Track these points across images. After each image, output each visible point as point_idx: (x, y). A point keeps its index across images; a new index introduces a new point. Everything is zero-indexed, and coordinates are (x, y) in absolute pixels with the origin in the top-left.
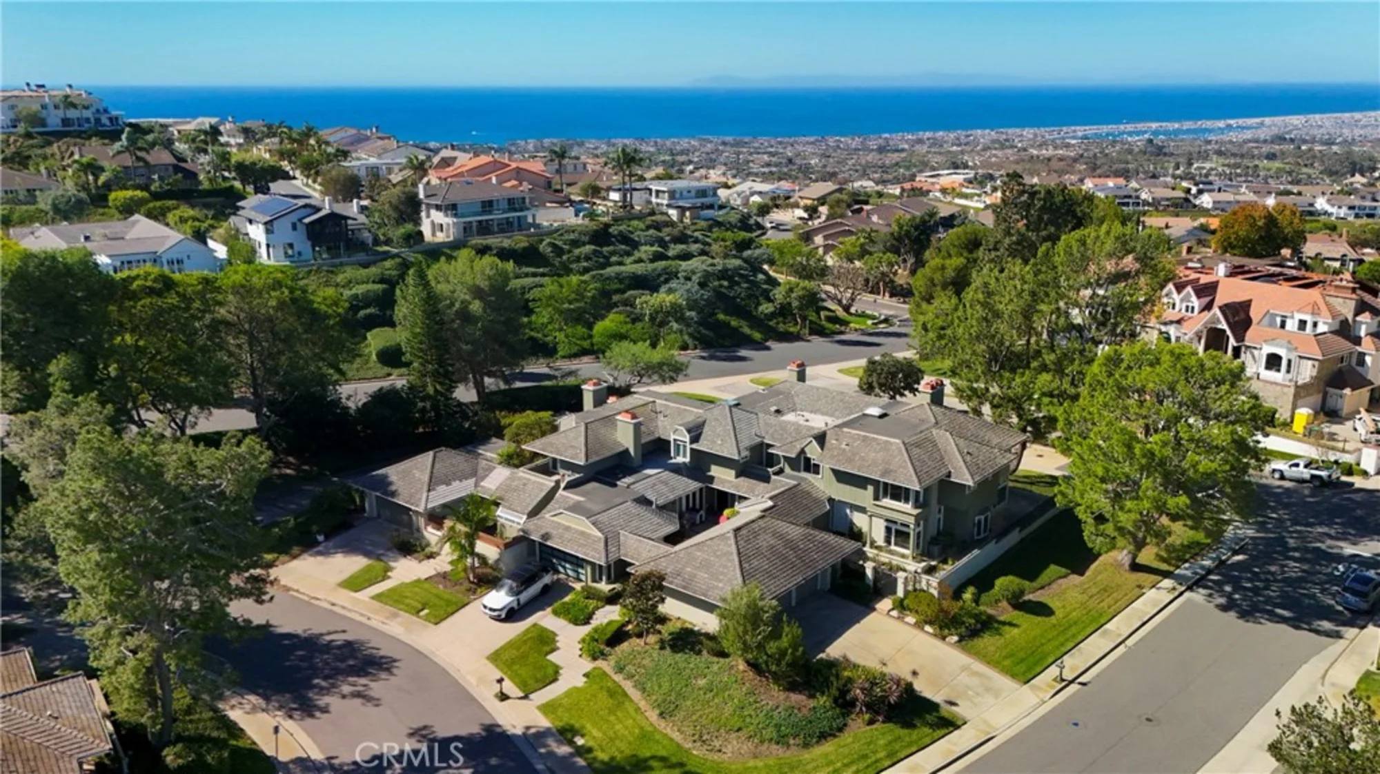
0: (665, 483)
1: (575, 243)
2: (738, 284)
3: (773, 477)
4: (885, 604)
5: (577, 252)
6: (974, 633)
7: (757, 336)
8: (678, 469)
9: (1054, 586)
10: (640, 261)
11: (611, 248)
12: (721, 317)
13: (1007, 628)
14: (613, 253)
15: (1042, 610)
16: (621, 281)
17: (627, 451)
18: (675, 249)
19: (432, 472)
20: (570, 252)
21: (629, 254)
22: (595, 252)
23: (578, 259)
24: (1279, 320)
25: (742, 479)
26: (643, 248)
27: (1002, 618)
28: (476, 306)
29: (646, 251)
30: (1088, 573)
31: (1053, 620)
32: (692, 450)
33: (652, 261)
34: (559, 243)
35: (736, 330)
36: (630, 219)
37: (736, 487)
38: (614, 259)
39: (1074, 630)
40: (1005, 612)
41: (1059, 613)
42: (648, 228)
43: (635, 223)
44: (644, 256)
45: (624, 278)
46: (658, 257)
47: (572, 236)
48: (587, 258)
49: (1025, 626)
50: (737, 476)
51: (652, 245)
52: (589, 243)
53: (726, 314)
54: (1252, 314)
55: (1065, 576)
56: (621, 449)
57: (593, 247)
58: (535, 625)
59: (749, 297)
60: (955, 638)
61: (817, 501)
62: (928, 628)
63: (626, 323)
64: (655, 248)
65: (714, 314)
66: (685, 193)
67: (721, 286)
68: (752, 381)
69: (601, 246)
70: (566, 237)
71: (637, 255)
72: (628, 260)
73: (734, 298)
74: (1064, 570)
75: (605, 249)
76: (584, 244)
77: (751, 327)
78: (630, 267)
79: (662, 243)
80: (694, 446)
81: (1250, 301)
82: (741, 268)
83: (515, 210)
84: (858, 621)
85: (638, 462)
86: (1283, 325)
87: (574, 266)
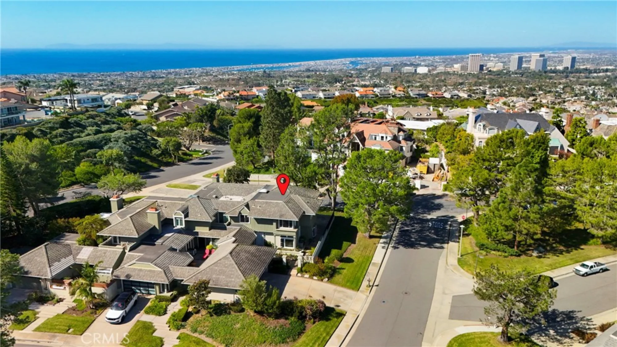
0: (177, 239)
1: (52, 129)
2: (140, 142)
4: (294, 272)
5: (54, 133)
6: (331, 276)
7: (155, 165)
8: (180, 231)
9: (348, 250)
10: (89, 135)
11: (72, 129)
12: (136, 158)
13: (342, 271)
14: (74, 132)
15: (349, 260)
16: (83, 146)
17: (154, 227)
18: (105, 128)
19: (48, 257)
20: (50, 133)
21: (82, 132)
22: (64, 132)
23: (56, 136)
24: (374, 137)
25: (212, 231)
26: (89, 128)
27: (338, 267)
28: (34, 166)
29: (90, 129)
30: (357, 242)
31: (355, 263)
32: (185, 221)
33: (95, 134)
34: (44, 129)
35: (144, 163)
36: (78, 115)
37: (211, 234)
38: (75, 135)
39: (363, 265)
40: (339, 265)
41: (355, 260)
42: (88, 118)
43: (81, 116)
44: (90, 132)
45: (84, 144)
46: (98, 132)
47: (50, 125)
48: (61, 136)
49: (347, 268)
50: (210, 230)
51: (93, 126)
52: (60, 128)
53: (138, 157)
54: (365, 136)
55: (350, 246)
56: (152, 227)
57: (63, 130)
58: (138, 321)
59: (147, 147)
60: (327, 279)
61: (251, 234)
62: (315, 278)
63: (91, 166)
64: (95, 128)
65: (133, 157)
66: (86, 101)
67: (132, 143)
69: (67, 129)
70: (46, 126)
71: (86, 132)
72: (83, 135)
73: (140, 148)
74: (349, 243)
75: (69, 130)
76: (57, 129)
77: (152, 161)
78: (85, 138)
79: (98, 125)
80: (187, 219)
81: (363, 131)
82: (139, 134)
83: (13, 114)
84: (287, 282)
85: (160, 232)
86: (375, 139)
87: (55, 140)
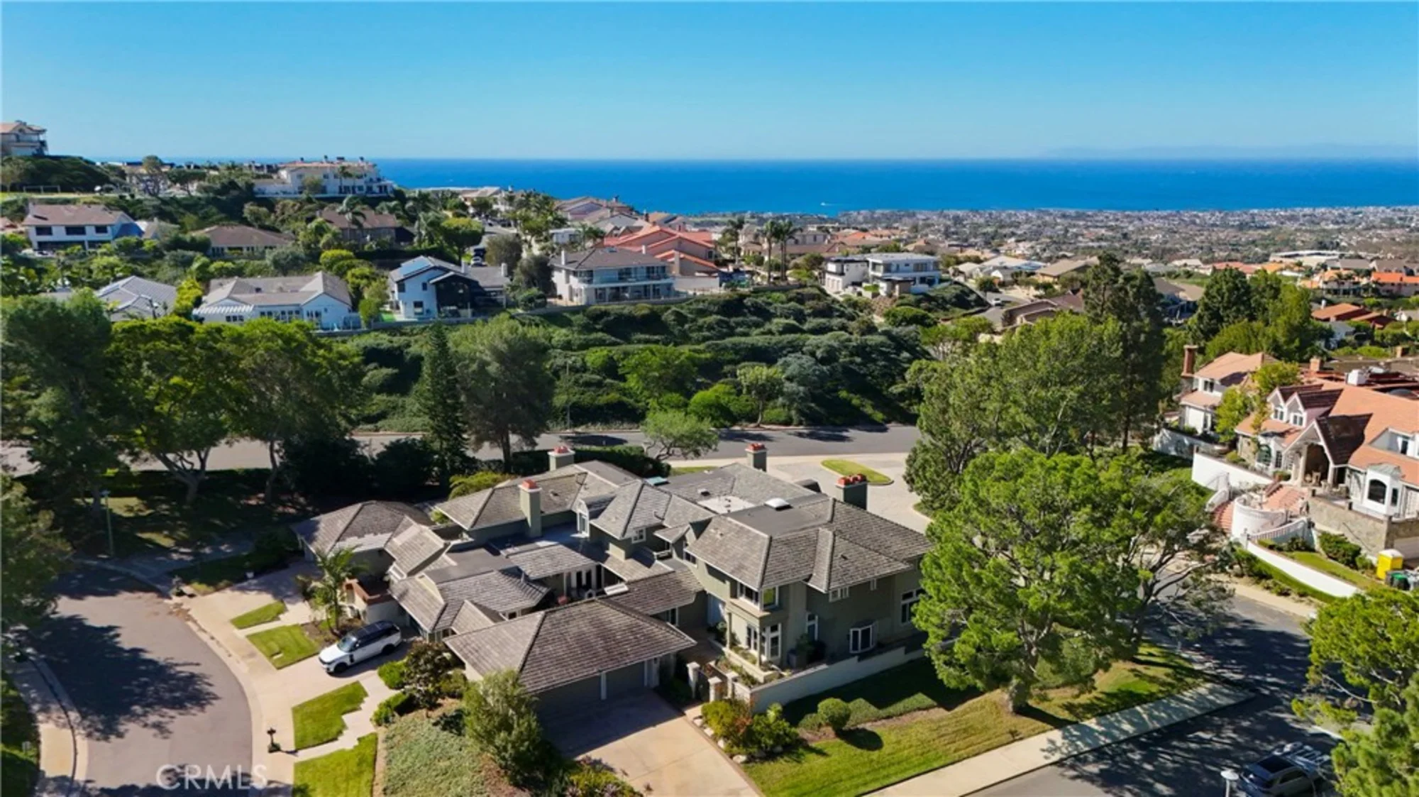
1: (702, 313)
2: (874, 361)
3: (657, 562)
5: (701, 321)
6: (770, 756)
7: (879, 416)
9: (906, 718)
10: (770, 332)
11: (740, 319)
12: (843, 394)
13: (812, 756)
14: (738, 324)
15: (869, 741)
16: (737, 353)
18: (812, 323)
19: (350, 523)
20: (694, 320)
21: (757, 325)
22: (719, 323)
23: (700, 329)
24: (1400, 441)
25: (631, 561)
26: (775, 320)
27: (813, 745)
29: (778, 323)
30: (959, 709)
31: (875, 755)
32: (591, 526)
33: (781, 333)
34: (683, 311)
35: (856, 408)
36: (773, 291)
37: (621, 569)
38: (739, 330)
39: (892, 770)
40: (826, 739)
41: (886, 749)
42: (790, 300)
43: (776, 295)
44: (774, 328)
45: (741, 349)
46: (788, 329)
47: (701, 306)
48: (710, 328)
49: (835, 757)
50: (627, 557)
51: (787, 318)
52: (717, 313)
53: (849, 391)
54: (1366, 432)
55: (927, 709)
57: (719, 317)
58: (357, 683)
59: (883, 375)
60: (742, 758)
62: (721, 743)
63: (730, 394)
64: (792, 321)
65: (835, 391)
66: (902, 267)
67: (852, 362)
68: (823, 463)
69: (730, 316)
70: (694, 306)
71: (767, 326)
72: (756, 331)
73: (865, 375)
74: (929, 701)
75: (733, 320)
76: (711, 313)
77: (875, 407)
78: (756, 338)
79: (800, 317)
80: (593, 522)
81: (1370, 416)
82: (882, 344)
83: (653, 279)
85: (533, 533)
86: (1404, 451)
87: (694, 335)
